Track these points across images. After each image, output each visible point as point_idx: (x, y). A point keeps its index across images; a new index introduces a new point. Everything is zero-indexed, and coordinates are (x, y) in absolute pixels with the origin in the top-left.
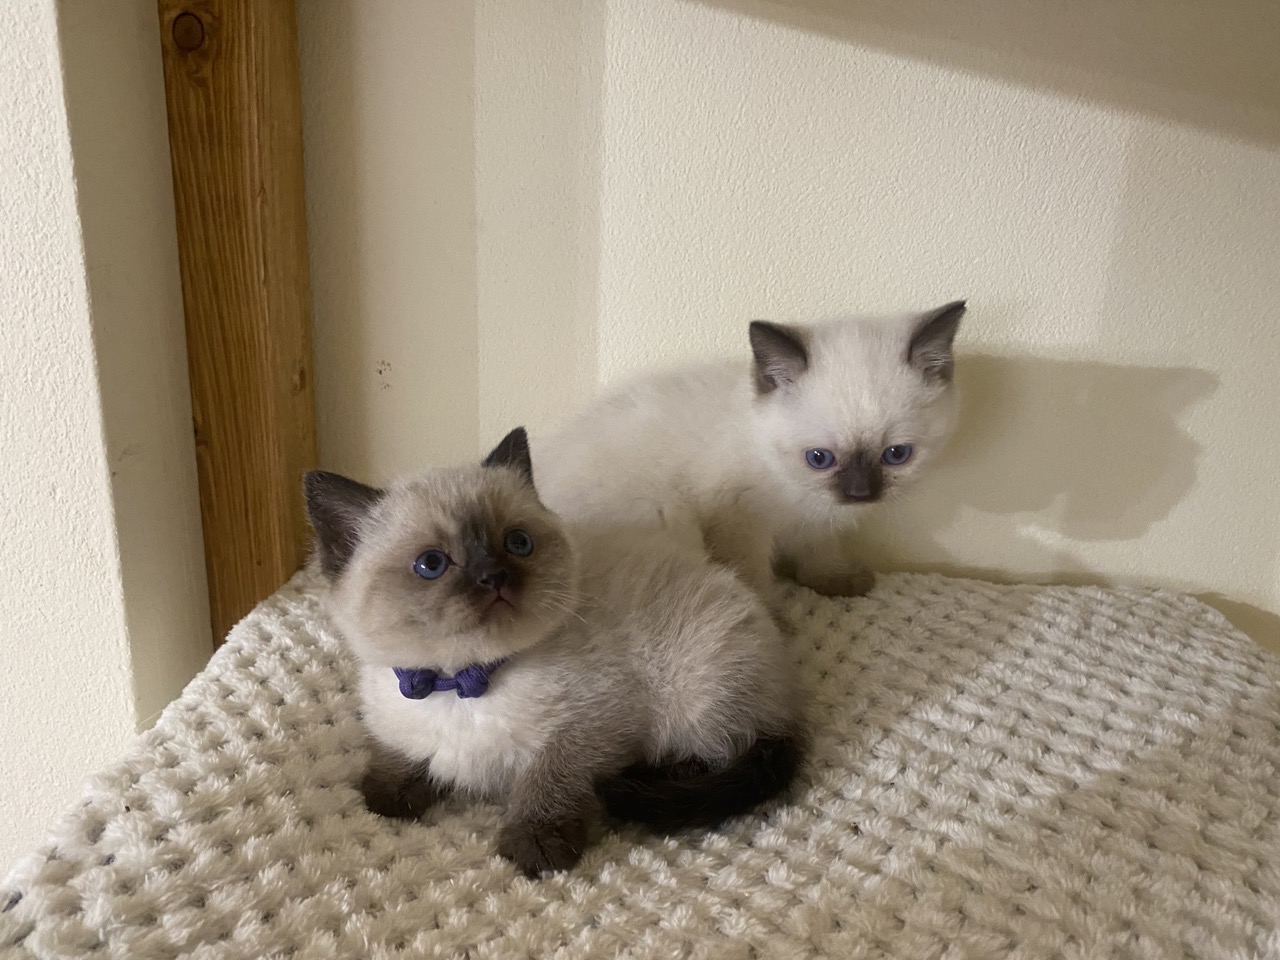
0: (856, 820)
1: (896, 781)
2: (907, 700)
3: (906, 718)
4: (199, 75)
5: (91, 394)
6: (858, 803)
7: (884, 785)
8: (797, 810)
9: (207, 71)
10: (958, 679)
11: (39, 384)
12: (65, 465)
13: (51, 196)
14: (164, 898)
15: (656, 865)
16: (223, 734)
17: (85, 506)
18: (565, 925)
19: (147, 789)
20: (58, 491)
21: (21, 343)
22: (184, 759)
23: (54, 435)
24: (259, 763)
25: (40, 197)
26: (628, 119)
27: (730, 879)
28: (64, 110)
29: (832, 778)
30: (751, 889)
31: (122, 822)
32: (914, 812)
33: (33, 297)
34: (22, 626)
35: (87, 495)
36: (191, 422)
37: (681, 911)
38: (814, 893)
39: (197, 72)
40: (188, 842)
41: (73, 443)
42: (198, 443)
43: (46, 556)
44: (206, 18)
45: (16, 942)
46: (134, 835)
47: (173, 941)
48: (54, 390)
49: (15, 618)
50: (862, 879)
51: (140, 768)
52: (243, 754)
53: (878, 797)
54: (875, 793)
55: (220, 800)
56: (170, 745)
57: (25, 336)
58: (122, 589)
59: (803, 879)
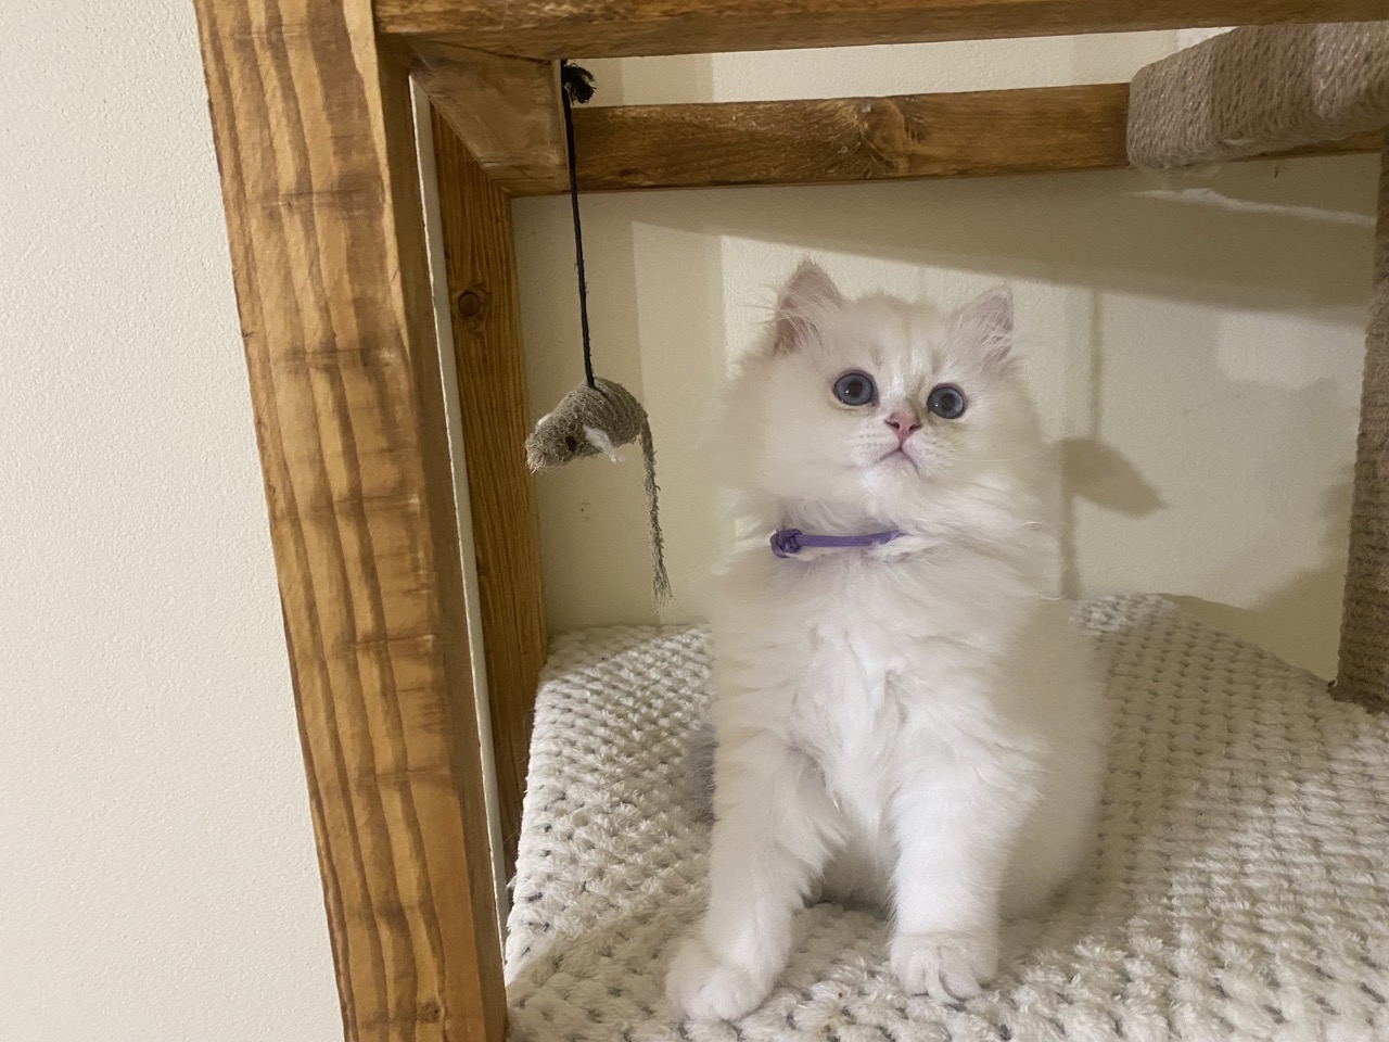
4: (477, 330)
9: (482, 327)
44: (480, 294)
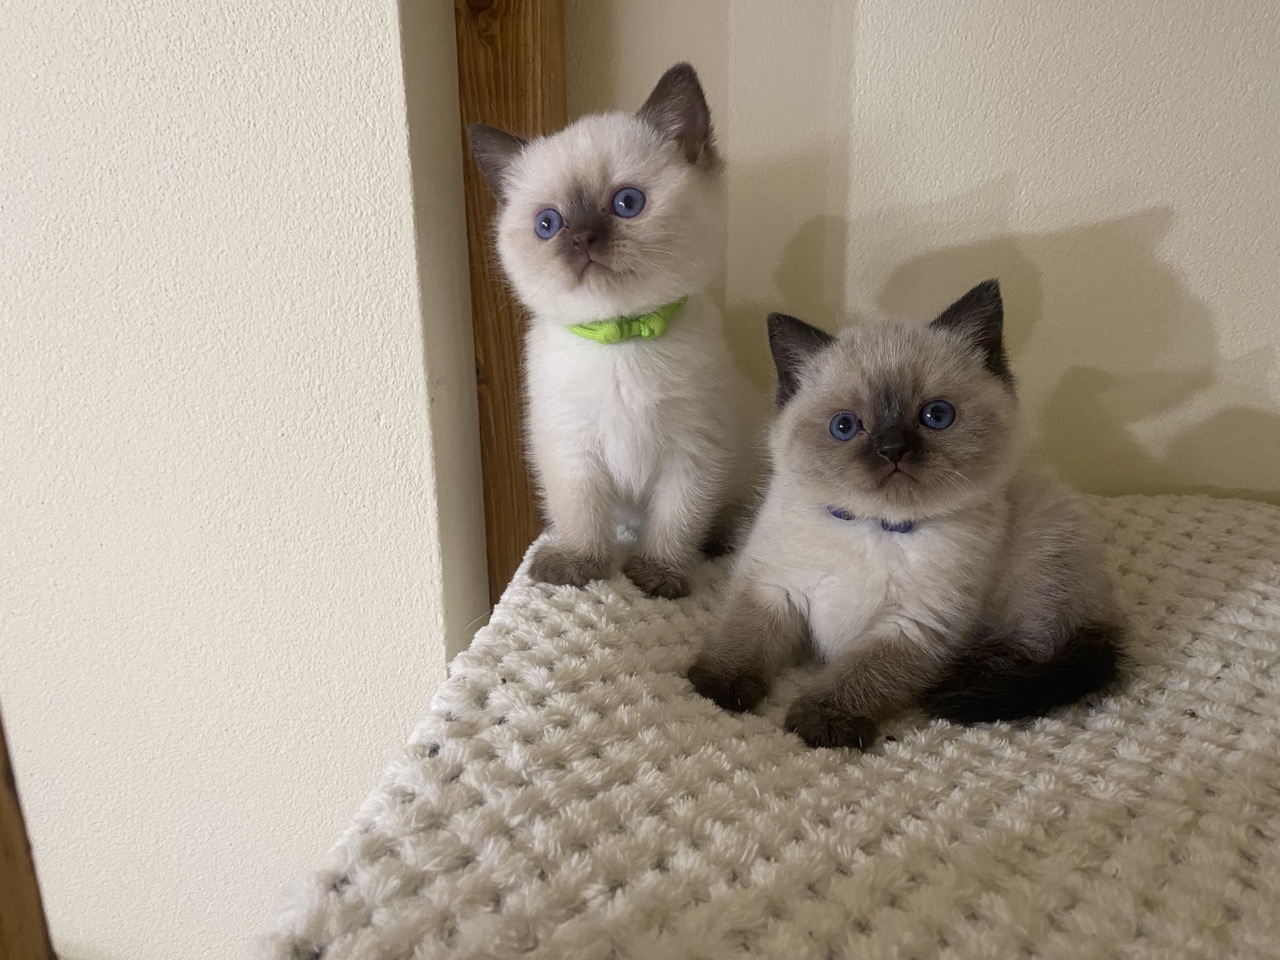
0: (1192, 707)
1: (1220, 675)
2: (1209, 606)
3: (1211, 622)
4: (489, 33)
5: (415, 324)
6: (1189, 692)
7: (1210, 678)
8: (1123, 699)
9: (496, 27)
10: (1260, 587)
11: (369, 318)
12: (390, 392)
13: (386, 141)
14: (567, 748)
15: (996, 742)
16: (561, 626)
17: (406, 431)
18: (932, 789)
19: (514, 666)
20: (382, 417)
21: (354, 281)
22: (535, 645)
23: (381, 365)
24: (603, 648)
25: (376, 143)
26: (879, 52)
27: (1077, 753)
28: (400, 61)
29: (1153, 674)
30: (1104, 762)
31: (503, 691)
32: (1252, 700)
33: (366, 236)
34: (345, 545)
35: (408, 420)
36: (473, 361)
37: (1043, 778)
38: (1176, 765)
39: (486, 29)
40: (569, 706)
41: (398, 371)
42: (479, 382)
43: (370, 479)
45: (452, 779)
46: (517, 700)
47: (589, 782)
48: (382, 323)
49: (339, 537)
50: (1220, 755)
51: (498, 651)
52: (587, 640)
53: (1207, 689)
54: (1202, 687)
55: (581, 676)
56: (518, 633)
57: (357, 274)
58: (436, 508)
59: (1158, 754)
